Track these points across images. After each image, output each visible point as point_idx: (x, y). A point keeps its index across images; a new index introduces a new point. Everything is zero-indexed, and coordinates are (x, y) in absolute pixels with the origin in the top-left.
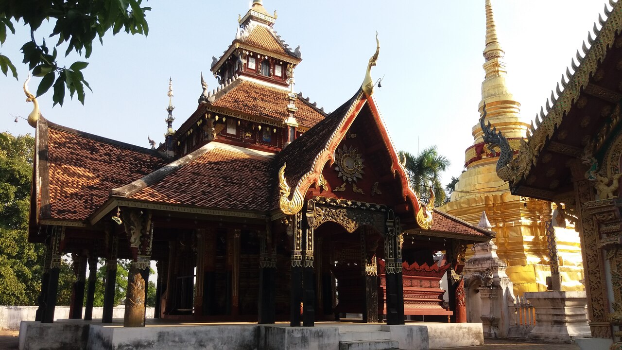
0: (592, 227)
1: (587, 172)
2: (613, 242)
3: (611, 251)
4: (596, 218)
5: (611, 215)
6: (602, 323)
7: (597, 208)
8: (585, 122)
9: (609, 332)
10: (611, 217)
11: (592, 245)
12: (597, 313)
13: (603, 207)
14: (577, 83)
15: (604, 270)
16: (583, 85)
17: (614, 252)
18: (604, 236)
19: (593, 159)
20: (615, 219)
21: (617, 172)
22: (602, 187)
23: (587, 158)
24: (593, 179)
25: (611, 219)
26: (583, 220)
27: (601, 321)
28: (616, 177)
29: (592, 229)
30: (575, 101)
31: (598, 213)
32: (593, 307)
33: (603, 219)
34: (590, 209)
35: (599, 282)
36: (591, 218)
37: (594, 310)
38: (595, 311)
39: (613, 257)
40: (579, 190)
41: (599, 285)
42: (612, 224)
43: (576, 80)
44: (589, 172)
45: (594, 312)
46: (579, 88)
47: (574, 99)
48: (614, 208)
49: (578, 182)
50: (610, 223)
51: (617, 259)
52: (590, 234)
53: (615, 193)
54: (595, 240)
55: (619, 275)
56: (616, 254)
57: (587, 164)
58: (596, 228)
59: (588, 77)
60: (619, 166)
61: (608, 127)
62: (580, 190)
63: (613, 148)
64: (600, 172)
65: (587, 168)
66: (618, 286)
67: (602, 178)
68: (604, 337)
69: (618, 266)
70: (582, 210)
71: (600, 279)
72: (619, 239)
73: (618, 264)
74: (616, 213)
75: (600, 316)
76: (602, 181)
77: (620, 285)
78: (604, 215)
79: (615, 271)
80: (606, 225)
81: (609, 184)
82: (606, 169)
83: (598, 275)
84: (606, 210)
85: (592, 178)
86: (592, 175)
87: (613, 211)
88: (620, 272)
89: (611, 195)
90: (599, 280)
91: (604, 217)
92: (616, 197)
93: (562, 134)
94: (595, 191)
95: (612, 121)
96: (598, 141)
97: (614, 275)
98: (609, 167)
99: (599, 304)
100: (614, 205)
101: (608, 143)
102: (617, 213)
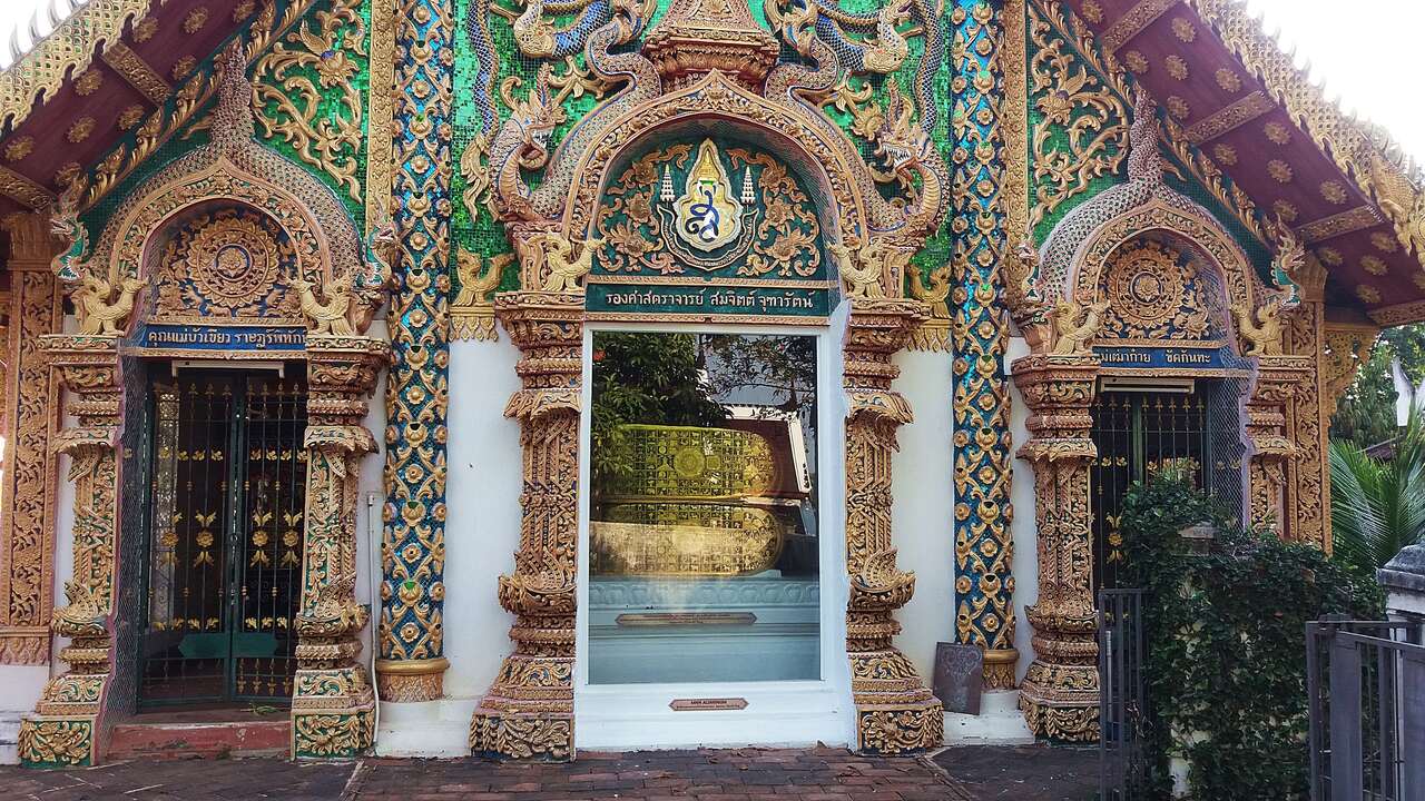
0: (43, 393)
1: (59, 256)
2: (95, 441)
3: (86, 461)
4: (64, 376)
5: (102, 375)
6: (29, 629)
7: (70, 354)
8: (81, 130)
9: (44, 650)
10: (100, 380)
11: (35, 438)
12: (20, 605)
13: (87, 354)
14: (90, 30)
15: (55, 503)
16: (103, 41)
17: (94, 463)
18: (72, 422)
19: (79, 226)
20: (109, 387)
21: (134, 275)
22: (92, 302)
23: (64, 222)
24: (70, 278)
25: (100, 385)
26: (21, 374)
27: (28, 623)
28: (130, 286)
29: (43, 398)
30: (75, 74)
31: (73, 366)
32: (12, 591)
33: (80, 381)
34: (54, 354)
35: (38, 530)
36: (44, 372)
37: (12, 598)
38: (16, 599)
39: (88, 475)
40: (23, 293)
41: (36, 536)
42: (99, 395)
43: (89, 20)
44: (64, 258)
45: (12, 601)
46: (92, 45)
47: (73, 66)
48: (113, 360)
49: (25, 273)
50: (94, 394)
51: (98, 481)
52: (35, 409)
53: (120, 323)
54: (46, 426)
55: (95, 519)
56: (96, 469)
57: (62, 237)
58: (53, 399)
59: (122, 26)
60: (139, 261)
61: (126, 159)
62: (27, 295)
63: (134, 213)
64: (90, 263)
65: (60, 245)
66: (90, 544)
67: (96, 281)
68: (30, 662)
69: (95, 496)
70: (22, 348)
71: (42, 522)
72: (111, 435)
73: (98, 491)
74: (115, 373)
75: (26, 612)
76: (93, 289)
77: (93, 542)
78: (85, 372)
79: (88, 509)
80: (84, 396)
81: (110, 300)
82: (107, 260)
83: (37, 513)
84: (94, 361)
85: (68, 274)
86: (67, 267)
87: (111, 366)
88: (99, 511)
89: (109, 327)
90: (38, 525)
91: (84, 376)
92: (121, 332)
93: (19, 147)
94: (69, 307)
95: (138, 146)
96: (95, 182)
97: (81, 516)
98: (115, 255)
99: (28, 582)
100: (115, 354)
101: (118, 195)
102: (118, 373)
